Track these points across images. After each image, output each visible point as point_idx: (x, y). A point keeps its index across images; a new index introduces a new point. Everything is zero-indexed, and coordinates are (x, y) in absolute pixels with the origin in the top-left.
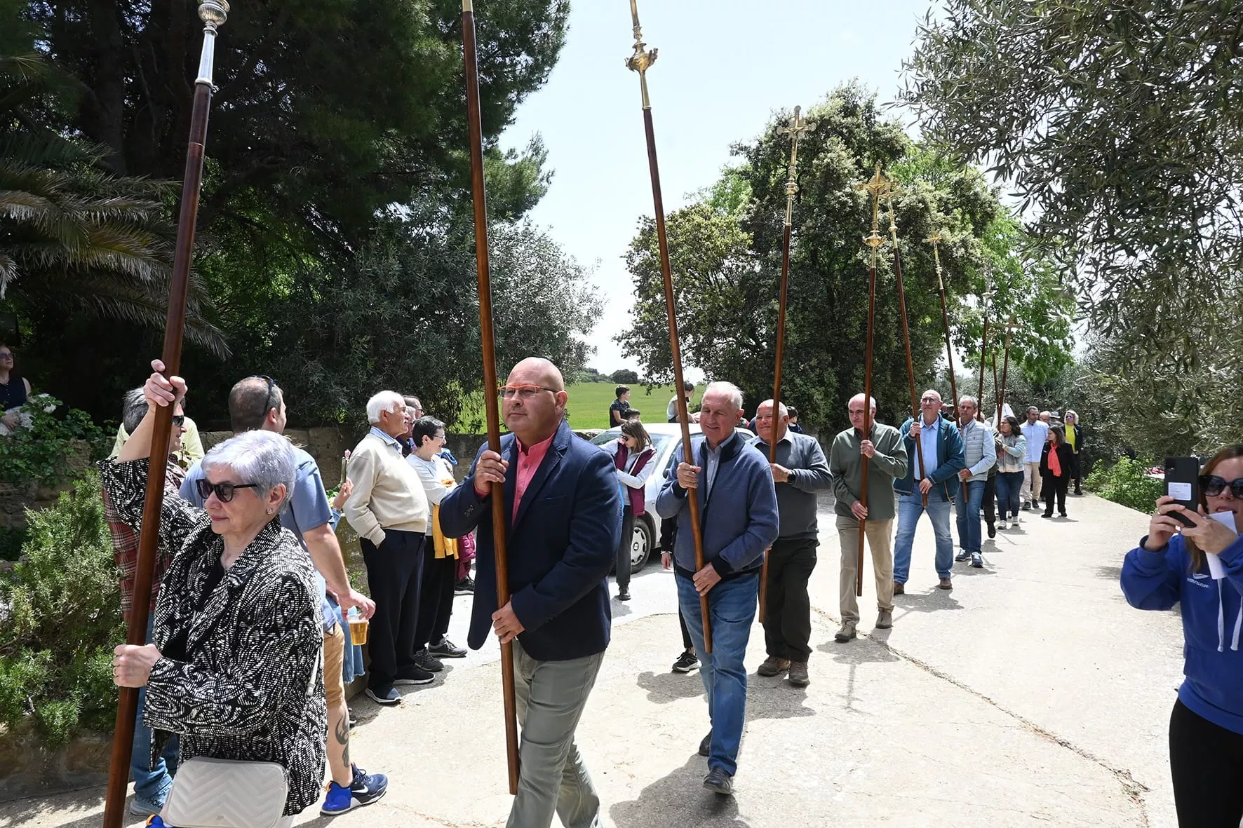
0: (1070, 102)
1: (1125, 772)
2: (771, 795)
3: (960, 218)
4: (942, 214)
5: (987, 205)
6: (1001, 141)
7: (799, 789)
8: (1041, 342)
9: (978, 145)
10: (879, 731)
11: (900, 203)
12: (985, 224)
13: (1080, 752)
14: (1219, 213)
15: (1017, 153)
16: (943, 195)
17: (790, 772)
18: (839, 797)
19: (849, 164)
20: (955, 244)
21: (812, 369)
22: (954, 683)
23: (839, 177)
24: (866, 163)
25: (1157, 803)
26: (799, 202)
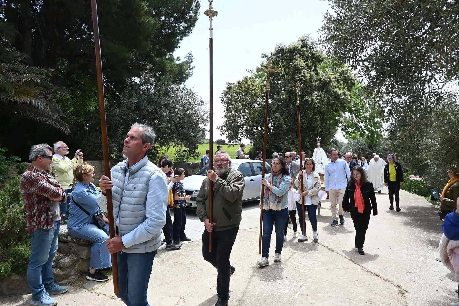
1: (399, 286)
2: (271, 296)
3: (343, 84)
4: (336, 83)
5: (352, 80)
7: (281, 293)
8: (372, 130)
9: (346, 58)
10: (311, 272)
11: (321, 79)
12: (352, 87)
13: (384, 279)
14: (431, 83)
15: (360, 61)
16: (337, 76)
17: (278, 287)
18: (296, 296)
19: (303, 65)
20: (341, 94)
21: (290, 138)
22: (339, 254)
23: (299, 70)
24: (309, 64)
25: (410, 297)
26: (285, 78)
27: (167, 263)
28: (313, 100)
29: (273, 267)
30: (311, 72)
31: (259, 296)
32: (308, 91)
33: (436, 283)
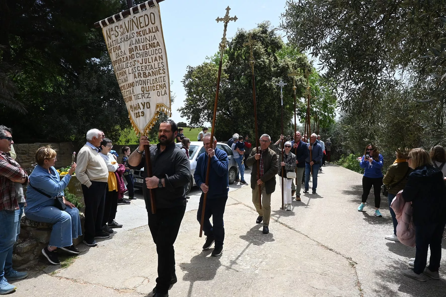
0: (337, 32)
1: (350, 258)
3: (299, 71)
4: (293, 69)
5: (308, 67)
6: (315, 43)
7: (243, 269)
8: (325, 115)
9: (307, 45)
10: (270, 248)
11: (279, 65)
12: (308, 74)
13: (336, 252)
14: (383, 72)
15: (320, 48)
16: (294, 63)
17: (240, 264)
18: (257, 272)
19: (263, 50)
20: (298, 80)
21: (249, 122)
22: (296, 231)
23: (259, 55)
24: (269, 50)
25: (360, 268)
26: (245, 63)
27: (130, 244)
28: (271, 85)
29: (234, 245)
30: (270, 58)
31: (222, 272)
32: (267, 76)
33: (381, 254)
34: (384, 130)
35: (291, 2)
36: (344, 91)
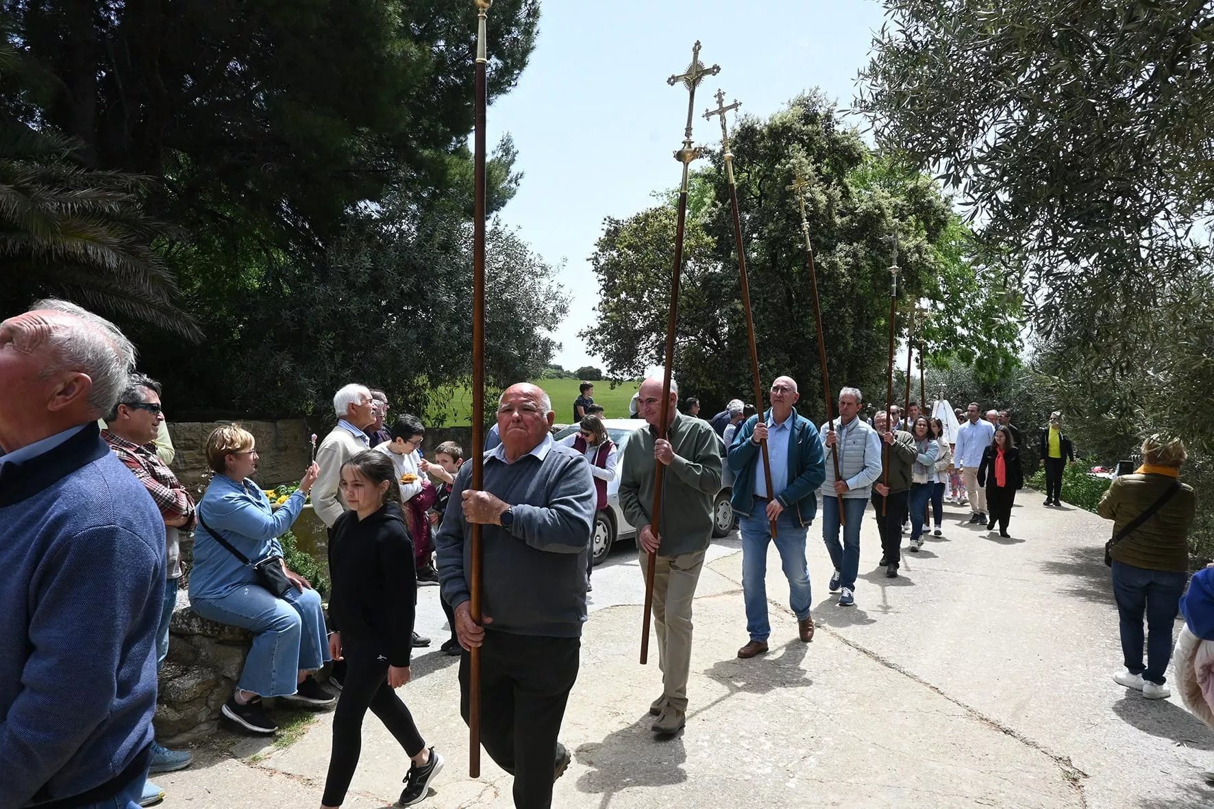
0: (1016, 115)
1: (1065, 759)
2: (726, 781)
3: (914, 224)
4: (897, 220)
5: (940, 212)
6: (951, 150)
7: (753, 776)
8: (991, 346)
9: (930, 153)
10: (831, 720)
11: (856, 209)
12: (939, 231)
13: (1023, 740)
14: (1156, 224)
15: (967, 162)
16: (898, 202)
17: (744, 759)
18: (791, 784)
19: (810, 169)
20: (909, 249)
22: (904, 673)
24: (825, 170)
25: (1095, 789)
26: (760, 206)
28: (833, 265)
29: (729, 705)
30: (831, 190)
31: (693, 781)
32: (823, 239)
33: (1162, 752)
34: (1164, 390)
35: (886, 40)
36: (1039, 279)
